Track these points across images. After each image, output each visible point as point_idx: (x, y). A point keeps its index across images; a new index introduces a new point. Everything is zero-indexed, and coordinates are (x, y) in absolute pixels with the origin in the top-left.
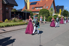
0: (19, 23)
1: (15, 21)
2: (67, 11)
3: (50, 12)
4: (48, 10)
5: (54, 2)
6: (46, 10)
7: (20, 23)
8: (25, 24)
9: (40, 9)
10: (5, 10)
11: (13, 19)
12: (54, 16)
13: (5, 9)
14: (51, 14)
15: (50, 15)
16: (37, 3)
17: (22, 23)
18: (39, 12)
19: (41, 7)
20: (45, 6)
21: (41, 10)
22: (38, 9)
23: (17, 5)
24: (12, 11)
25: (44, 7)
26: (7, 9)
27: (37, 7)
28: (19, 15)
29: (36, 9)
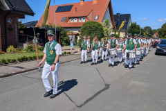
3: (104, 29)
4: (100, 25)
5: (110, 6)
9: (80, 21)
10: (5, 24)
13: (5, 22)
14: (107, 32)
15: (105, 35)
16: (73, 9)
19: (82, 17)
20: (91, 14)
21: (84, 24)
22: (76, 21)
25: (90, 17)
26: (9, 21)
27: (74, 18)
29: (71, 21)
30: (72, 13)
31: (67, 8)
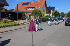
0: (10, 24)
1: (5, 22)
2: (58, 12)
3: (42, 13)
4: (40, 11)
5: (45, 3)
6: (38, 11)
7: (12, 24)
8: (17, 25)
9: (32, 9)
11: (4, 19)
12: (46, 16)
14: (43, 14)
16: (29, 4)
17: (13, 24)
18: (31, 12)
20: (37, 6)
22: (30, 9)
23: (8, 5)
24: (2, 11)
25: (36, 8)
28: (10, 15)
29: (28, 9)
30: (29, 6)
31: (27, 4)
